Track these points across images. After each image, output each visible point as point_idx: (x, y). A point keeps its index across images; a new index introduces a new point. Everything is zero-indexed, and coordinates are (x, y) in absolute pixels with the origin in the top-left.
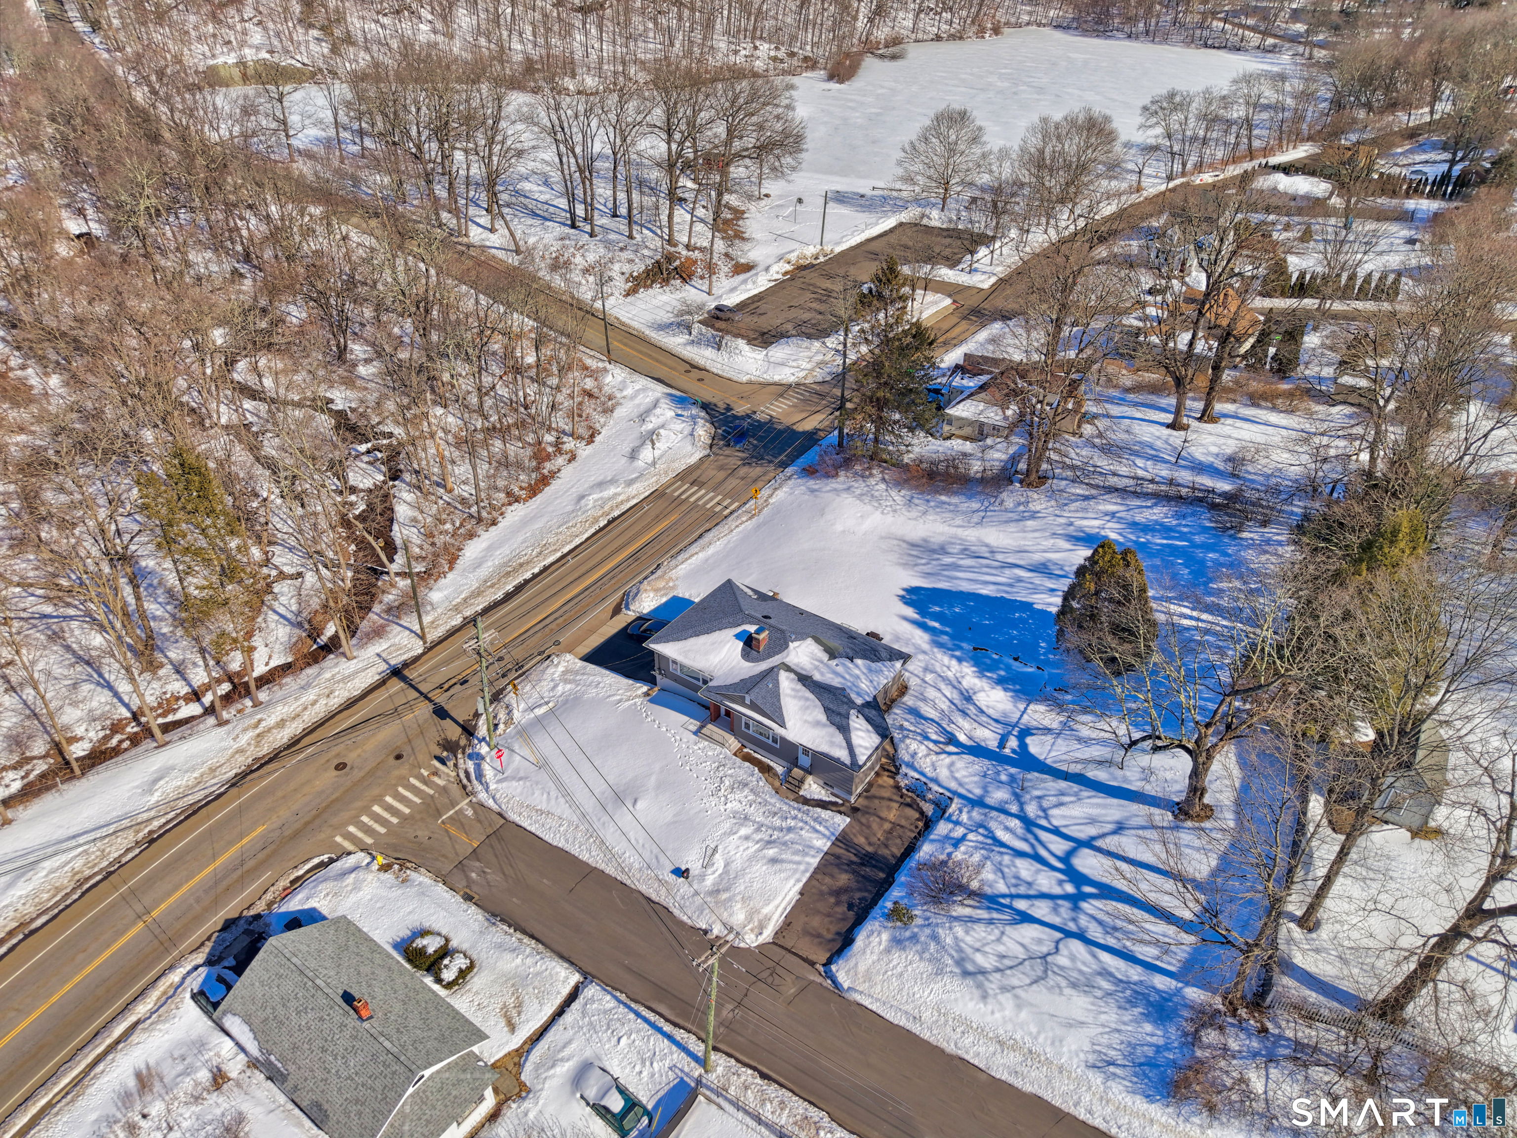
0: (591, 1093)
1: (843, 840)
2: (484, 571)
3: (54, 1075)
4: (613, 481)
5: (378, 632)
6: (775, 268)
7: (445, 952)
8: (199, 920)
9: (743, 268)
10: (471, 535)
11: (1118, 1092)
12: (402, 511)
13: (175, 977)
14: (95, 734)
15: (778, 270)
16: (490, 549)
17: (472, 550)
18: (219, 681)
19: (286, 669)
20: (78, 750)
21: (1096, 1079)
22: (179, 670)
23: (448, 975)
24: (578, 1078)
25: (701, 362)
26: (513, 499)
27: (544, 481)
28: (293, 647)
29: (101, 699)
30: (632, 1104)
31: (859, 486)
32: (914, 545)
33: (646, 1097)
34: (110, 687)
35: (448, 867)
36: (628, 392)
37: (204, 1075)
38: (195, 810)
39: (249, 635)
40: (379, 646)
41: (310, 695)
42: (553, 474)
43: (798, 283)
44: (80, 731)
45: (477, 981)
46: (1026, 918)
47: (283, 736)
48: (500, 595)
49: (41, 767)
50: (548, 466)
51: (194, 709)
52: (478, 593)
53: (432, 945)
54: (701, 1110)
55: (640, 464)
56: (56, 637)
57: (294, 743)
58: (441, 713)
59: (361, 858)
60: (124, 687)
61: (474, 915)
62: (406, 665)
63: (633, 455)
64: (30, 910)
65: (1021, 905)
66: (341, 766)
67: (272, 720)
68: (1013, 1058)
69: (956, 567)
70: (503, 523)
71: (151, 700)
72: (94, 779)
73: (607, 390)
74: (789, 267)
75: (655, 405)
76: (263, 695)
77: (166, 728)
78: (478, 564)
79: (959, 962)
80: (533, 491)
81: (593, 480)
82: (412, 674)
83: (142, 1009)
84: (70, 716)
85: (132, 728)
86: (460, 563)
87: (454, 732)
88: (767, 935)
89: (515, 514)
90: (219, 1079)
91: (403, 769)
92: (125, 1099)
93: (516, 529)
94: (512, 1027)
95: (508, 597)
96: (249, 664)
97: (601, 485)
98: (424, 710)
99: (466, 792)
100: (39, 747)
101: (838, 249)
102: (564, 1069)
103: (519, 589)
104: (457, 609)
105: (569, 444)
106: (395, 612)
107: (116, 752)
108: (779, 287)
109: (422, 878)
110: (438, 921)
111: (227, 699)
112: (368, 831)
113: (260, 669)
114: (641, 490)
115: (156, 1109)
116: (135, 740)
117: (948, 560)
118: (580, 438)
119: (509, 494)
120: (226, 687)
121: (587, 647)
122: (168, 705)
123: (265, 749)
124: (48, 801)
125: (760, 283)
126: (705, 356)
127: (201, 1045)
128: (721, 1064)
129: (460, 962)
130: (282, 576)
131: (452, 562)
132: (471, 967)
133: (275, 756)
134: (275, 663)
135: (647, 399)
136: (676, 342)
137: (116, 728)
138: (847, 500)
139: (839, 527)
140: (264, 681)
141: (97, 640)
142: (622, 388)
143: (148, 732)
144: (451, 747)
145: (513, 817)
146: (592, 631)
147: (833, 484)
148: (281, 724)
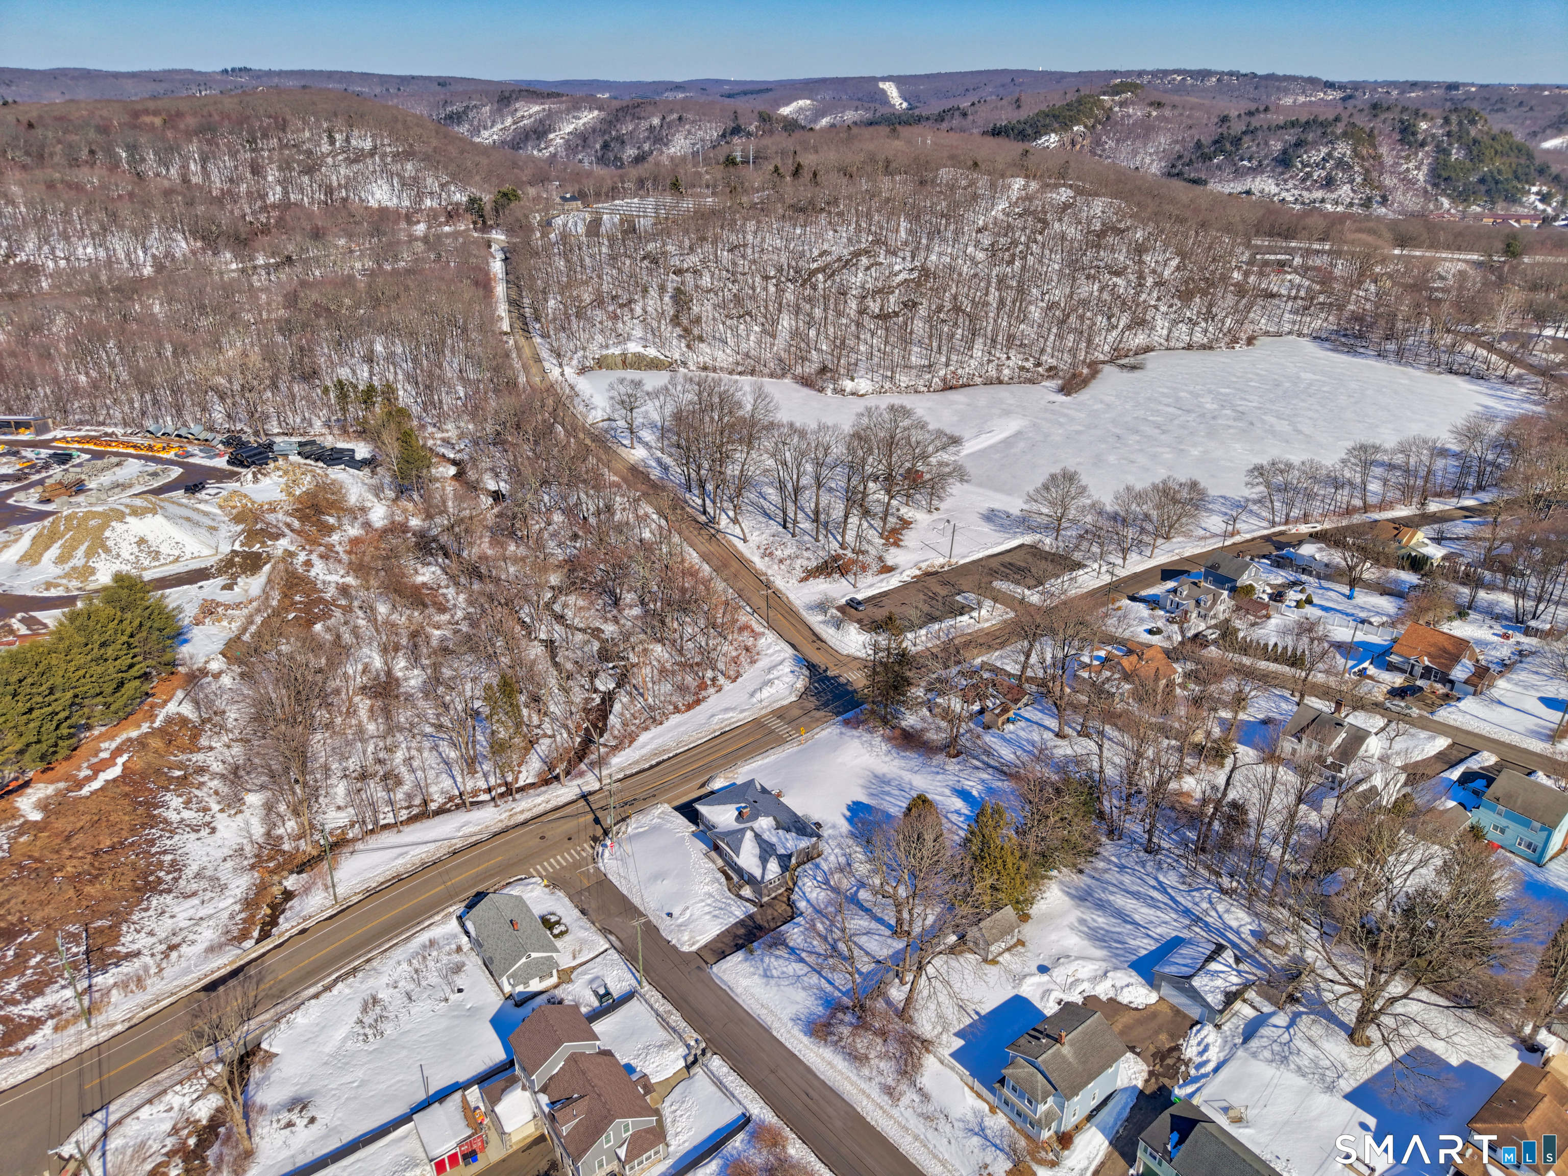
0: (594, 986)
1: (751, 917)
2: (644, 751)
3: (401, 933)
4: (734, 709)
5: (581, 774)
6: (908, 572)
7: (558, 923)
8: (466, 890)
9: (888, 569)
10: (647, 729)
11: (797, 1032)
12: (617, 707)
13: (451, 909)
14: (441, 800)
15: (907, 575)
16: (653, 738)
17: (644, 737)
18: (500, 785)
19: (532, 785)
20: (433, 806)
21: (790, 1024)
22: (486, 775)
23: (556, 931)
24: (591, 981)
25: (824, 636)
26: (677, 710)
27: (698, 702)
28: (539, 775)
29: (447, 783)
30: (608, 993)
31: (867, 737)
32: (876, 776)
33: (616, 995)
34: (453, 777)
35: (573, 892)
36: (770, 651)
37: (454, 947)
38: (475, 844)
39: (520, 765)
40: (579, 781)
41: (539, 800)
42: (705, 698)
43: (919, 586)
44: (435, 797)
45: (567, 938)
46: (802, 960)
47: (521, 818)
48: (647, 766)
49: (415, 811)
50: (704, 693)
51: (485, 797)
52: (636, 762)
53: (553, 919)
54: (634, 1003)
55: (754, 700)
56: (435, 748)
57: (525, 823)
58: (597, 821)
59: (538, 879)
60: (459, 779)
61: (576, 913)
62: (591, 793)
63: (752, 695)
64: (402, 870)
65: (804, 955)
66: (542, 838)
67: (518, 809)
68: (764, 1011)
69: (888, 794)
70: (666, 724)
71: (469, 789)
72: (438, 819)
73: (758, 648)
74: (918, 572)
75: (781, 663)
76: (518, 796)
77: (472, 804)
78: (643, 747)
79: (765, 970)
80: (689, 707)
81: (724, 706)
82: (591, 798)
83: (437, 918)
84: (433, 789)
85: (457, 801)
86: (635, 744)
87: (599, 832)
88: (694, 948)
89: (675, 719)
90: (459, 949)
91: (571, 843)
92: (424, 947)
93: (670, 730)
94: (574, 958)
95: (652, 767)
96: (517, 779)
97: (726, 710)
98: (590, 817)
99: (594, 861)
100: (417, 801)
101: (962, 562)
102: (588, 977)
103: (658, 764)
104: (622, 770)
105: (721, 680)
106: (592, 765)
107: (449, 811)
108: (906, 586)
109: (561, 894)
110: (561, 912)
111: (502, 795)
112: (545, 869)
113: (521, 783)
114: (747, 716)
115: (434, 953)
116: (458, 807)
117: (887, 789)
118: (729, 677)
119: (676, 707)
120: (503, 789)
121: (677, 803)
122: (475, 793)
123: (512, 823)
124: (418, 825)
125: (893, 582)
126: (828, 633)
127: (455, 936)
128: (647, 987)
129: (563, 928)
130: (545, 735)
131: (631, 743)
132: (566, 932)
133: (516, 826)
134: (529, 781)
135: (777, 658)
136: (815, 620)
137: (451, 799)
138: (856, 743)
139: (840, 760)
140: (521, 790)
141: (453, 755)
142: (769, 646)
143: (464, 803)
144: (595, 839)
145: (610, 877)
146: (685, 794)
147: (855, 733)
148: (522, 812)
